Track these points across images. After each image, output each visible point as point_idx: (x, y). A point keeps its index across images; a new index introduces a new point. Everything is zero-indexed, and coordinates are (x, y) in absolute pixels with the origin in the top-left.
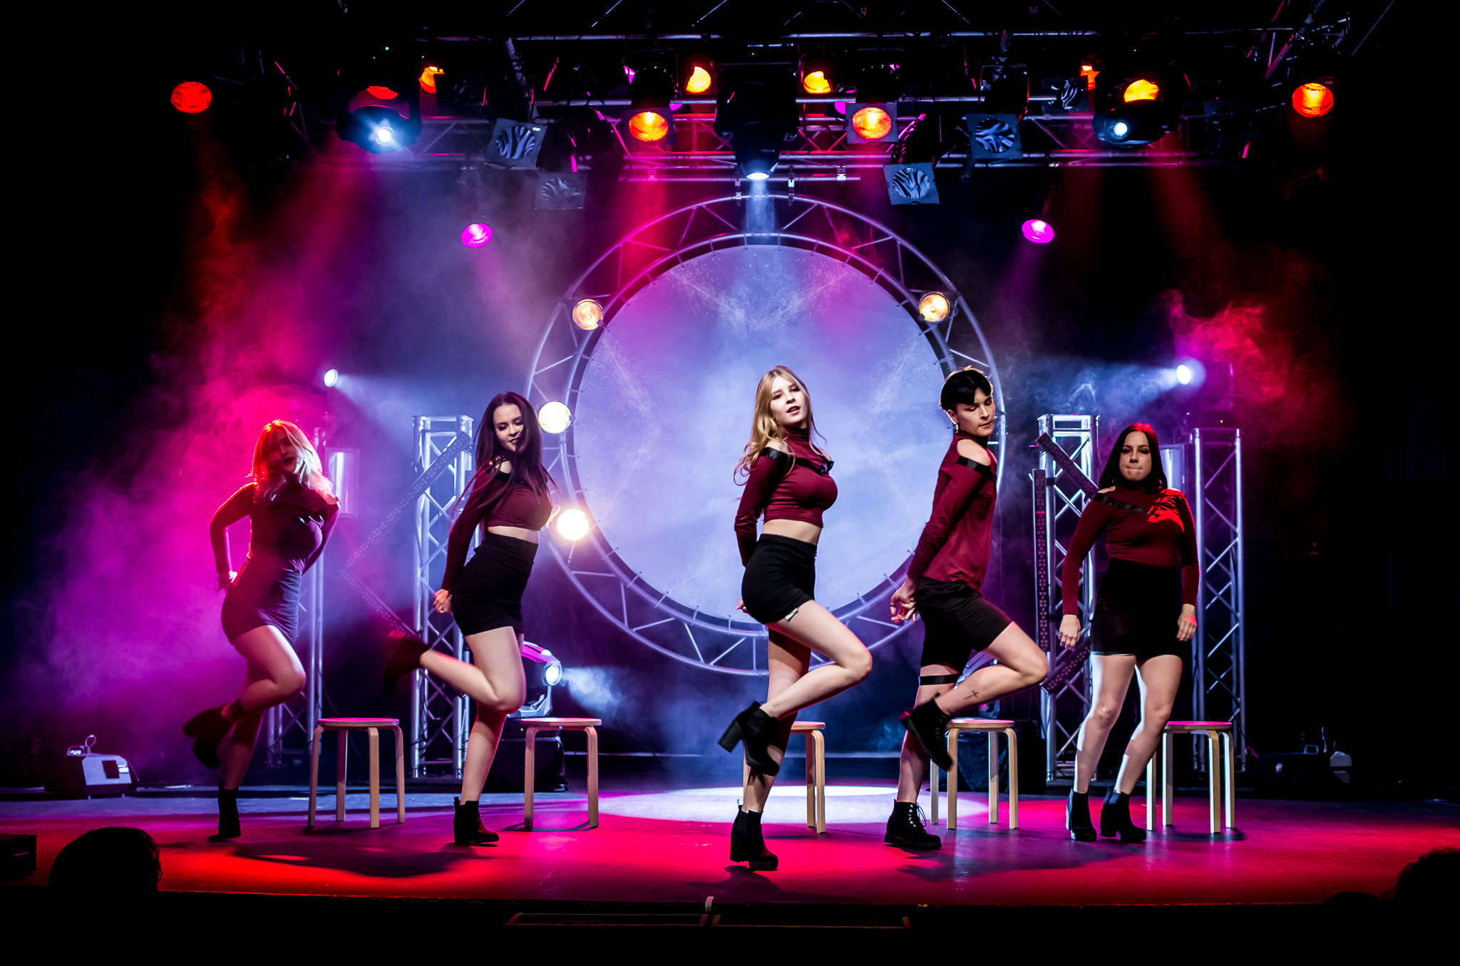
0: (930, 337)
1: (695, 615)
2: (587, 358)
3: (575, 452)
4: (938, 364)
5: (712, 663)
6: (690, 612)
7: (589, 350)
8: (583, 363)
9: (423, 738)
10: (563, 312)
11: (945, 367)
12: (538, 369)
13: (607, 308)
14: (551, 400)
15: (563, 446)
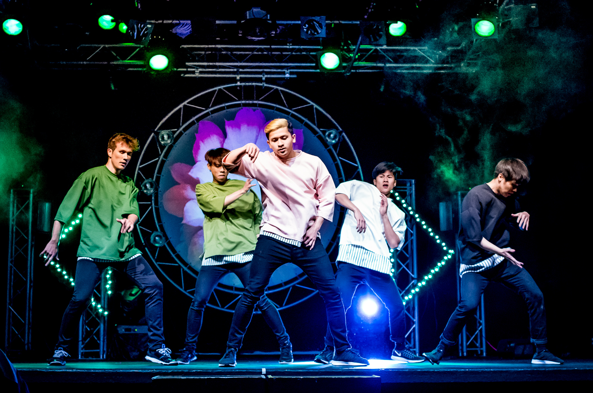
0: (330, 151)
2: (165, 159)
3: (159, 205)
5: (225, 308)
7: (166, 156)
8: (163, 162)
9: (84, 339)
10: (153, 137)
11: (337, 166)
12: (140, 165)
13: (175, 136)
14: (147, 178)
15: (153, 201)
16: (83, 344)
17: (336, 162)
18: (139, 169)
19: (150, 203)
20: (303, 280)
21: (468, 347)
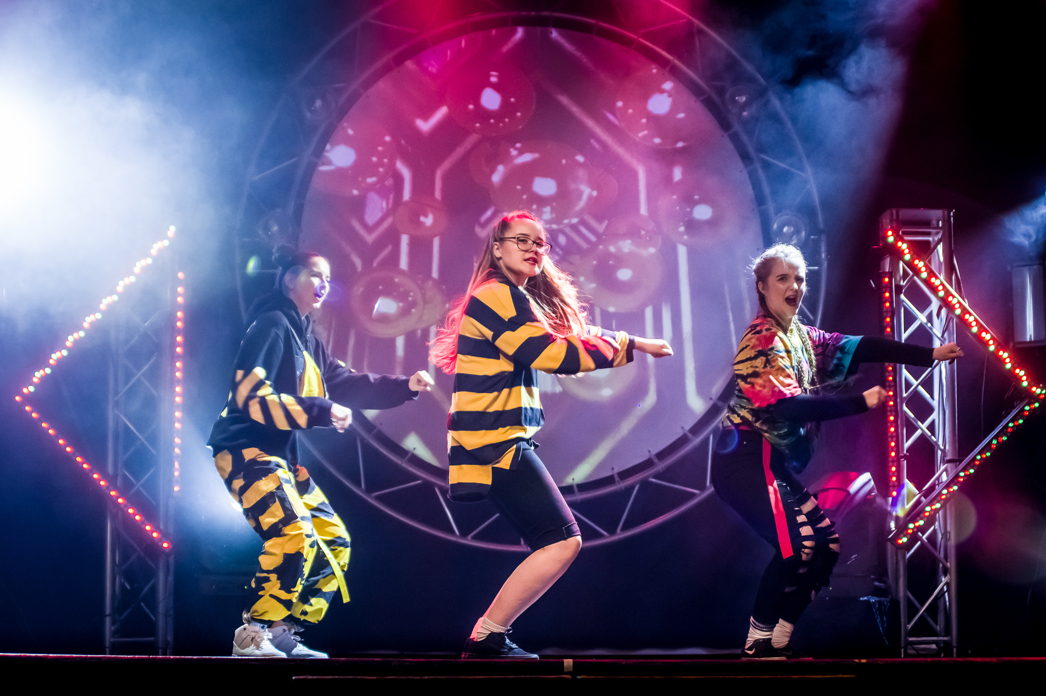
0: (735, 139)
2: (316, 160)
4: (745, 172)
5: (469, 537)
6: (440, 473)
9: (116, 610)
11: (753, 177)
12: (256, 173)
13: (341, 100)
16: (113, 623)
17: (750, 168)
18: (252, 185)
20: (669, 469)
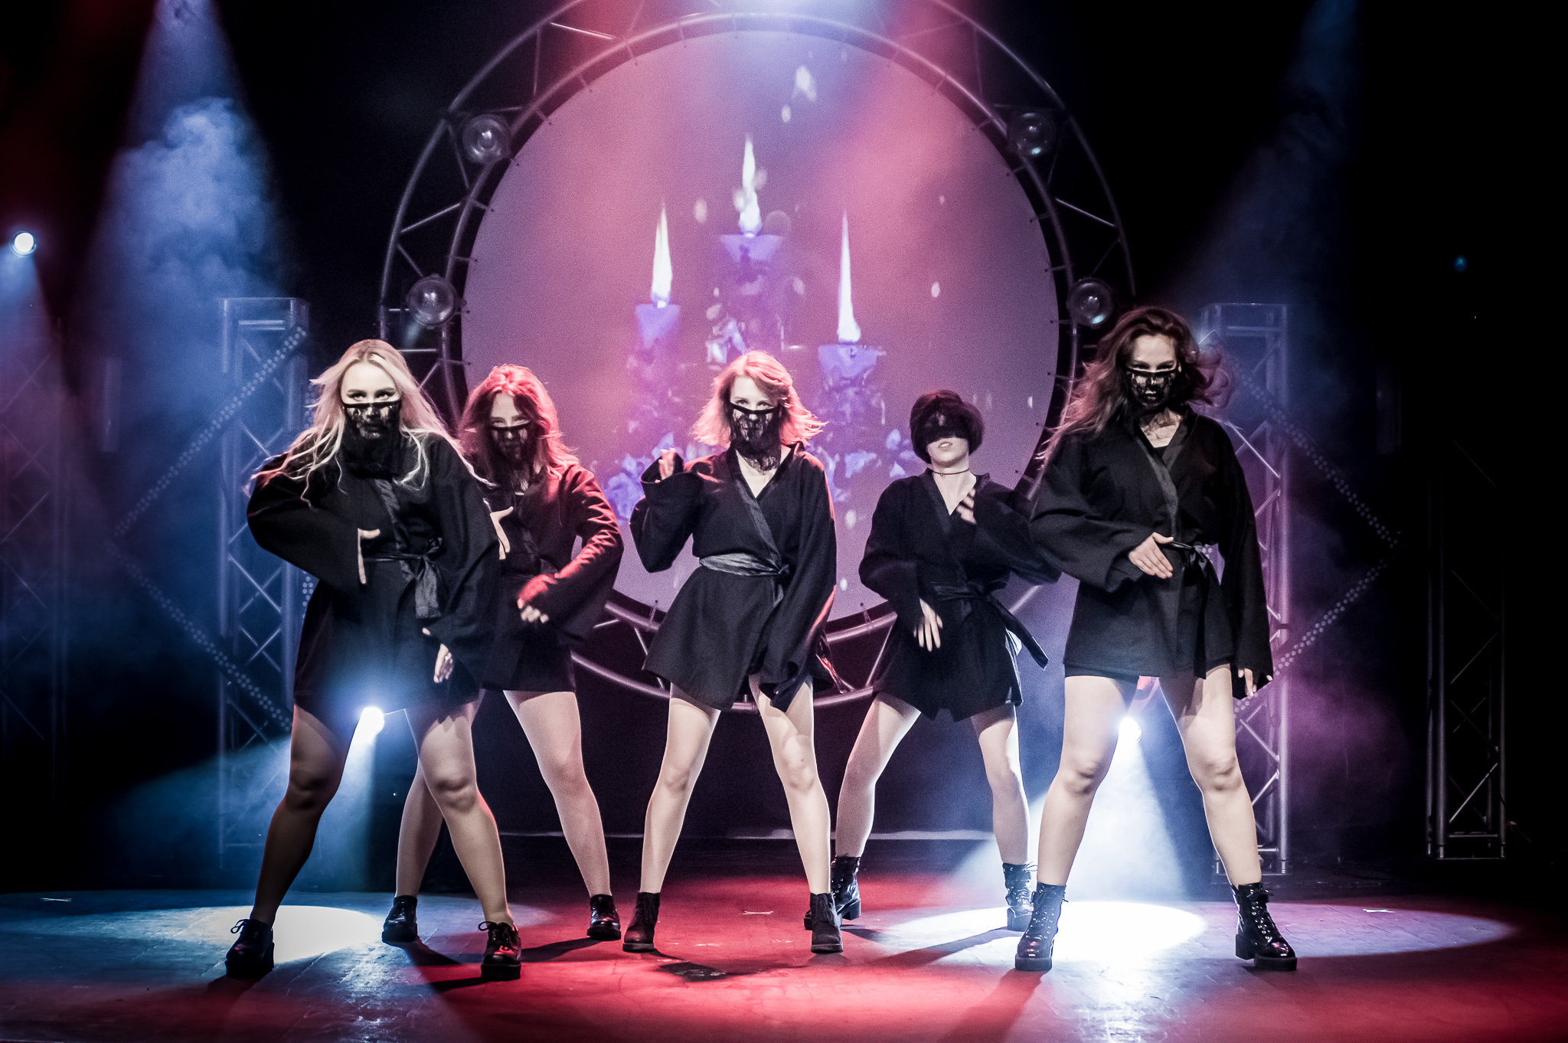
0: (1024, 179)
1: (652, 616)
2: (483, 207)
3: (464, 356)
4: (1037, 222)
6: (642, 610)
7: (486, 196)
8: (476, 217)
10: (446, 134)
11: (1047, 227)
12: (405, 224)
13: (515, 128)
14: (427, 273)
15: (444, 347)
16: (229, 824)
17: (1044, 216)
18: (402, 239)
19: (434, 350)
21: (1449, 828)
